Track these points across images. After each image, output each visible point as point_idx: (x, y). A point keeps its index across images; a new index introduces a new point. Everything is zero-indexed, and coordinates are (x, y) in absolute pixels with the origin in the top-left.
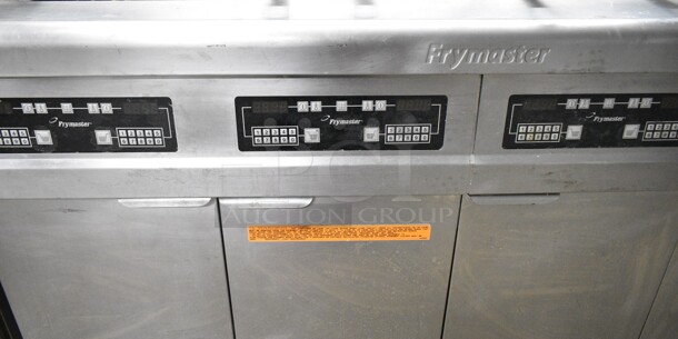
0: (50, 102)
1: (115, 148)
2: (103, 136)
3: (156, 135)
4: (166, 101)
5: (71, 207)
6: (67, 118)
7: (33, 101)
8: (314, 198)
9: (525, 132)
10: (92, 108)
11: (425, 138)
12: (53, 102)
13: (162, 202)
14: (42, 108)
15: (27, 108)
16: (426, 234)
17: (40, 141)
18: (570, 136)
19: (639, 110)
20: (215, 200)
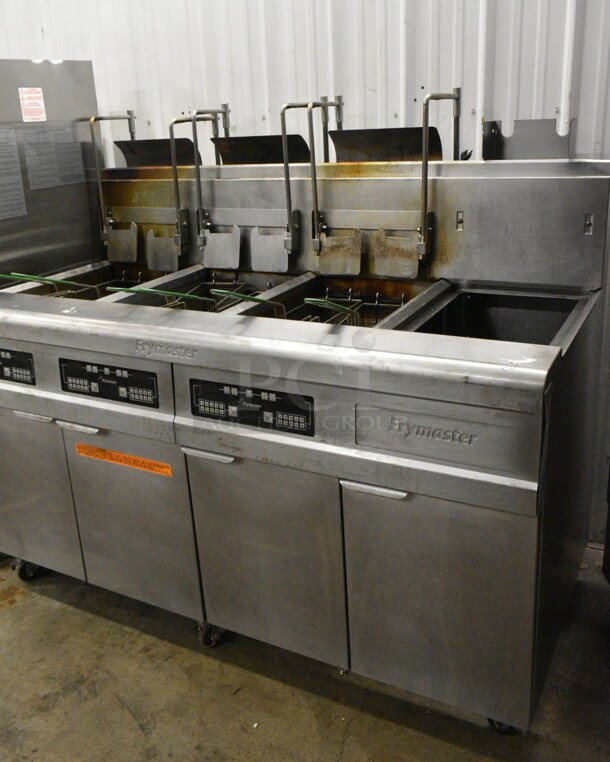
4: (30, 355)
9: (203, 406)
13: (31, 416)
16: (169, 473)
18: (230, 413)
20: (54, 420)
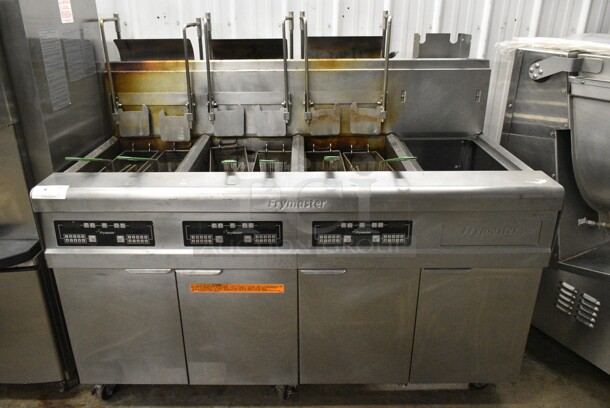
0: (97, 223)
1: (126, 244)
2: (120, 238)
3: (145, 238)
4: (150, 223)
5: (103, 272)
6: (104, 230)
7: (89, 222)
8: (222, 270)
9: (322, 239)
10: (116, 225)
11: (274, 241)
12: (98, 223)
13: (147, 271)
14: (93, 225)
15: (86, 225)
16: (282, 290)
17: (91, 241)
18: (345, 240)
19: (377, 229)
20: (173, 270)
